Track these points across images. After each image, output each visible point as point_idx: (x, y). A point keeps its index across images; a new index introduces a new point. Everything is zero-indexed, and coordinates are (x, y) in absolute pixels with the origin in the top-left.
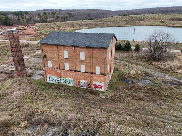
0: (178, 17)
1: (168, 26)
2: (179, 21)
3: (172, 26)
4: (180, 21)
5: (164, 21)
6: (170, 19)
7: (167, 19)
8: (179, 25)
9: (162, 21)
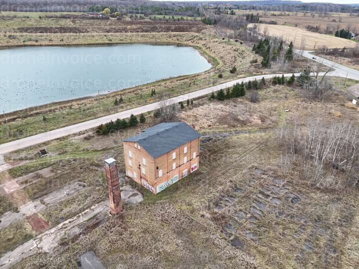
0: (32, 25)
1: (31, 46)
2: (40, 34)
3: (38, 46)
4: (42, 34)
5: (12, 34)
6: (22, 30)
7: (14, 29)
8: (47, 43)
9: (8, 34)
